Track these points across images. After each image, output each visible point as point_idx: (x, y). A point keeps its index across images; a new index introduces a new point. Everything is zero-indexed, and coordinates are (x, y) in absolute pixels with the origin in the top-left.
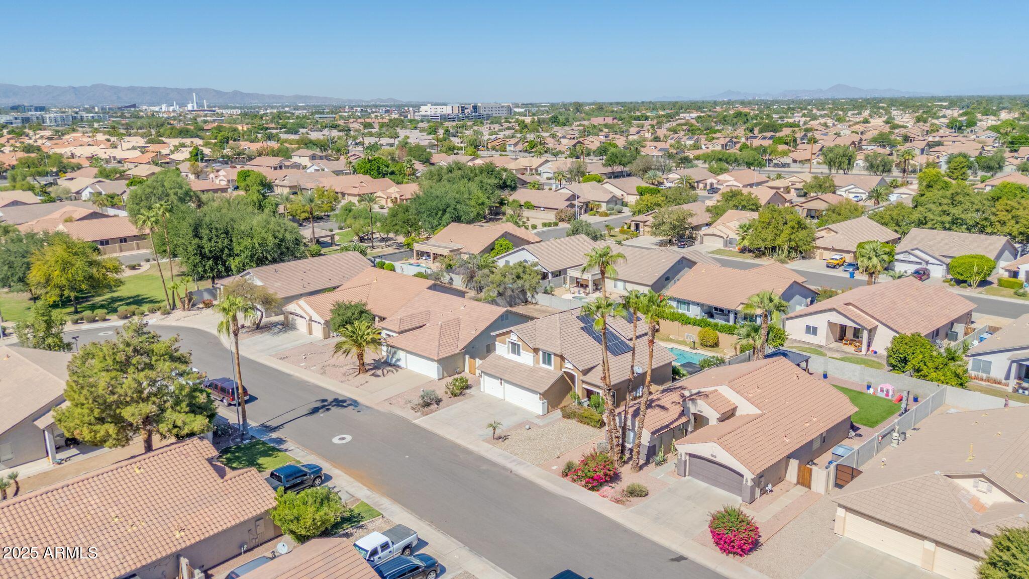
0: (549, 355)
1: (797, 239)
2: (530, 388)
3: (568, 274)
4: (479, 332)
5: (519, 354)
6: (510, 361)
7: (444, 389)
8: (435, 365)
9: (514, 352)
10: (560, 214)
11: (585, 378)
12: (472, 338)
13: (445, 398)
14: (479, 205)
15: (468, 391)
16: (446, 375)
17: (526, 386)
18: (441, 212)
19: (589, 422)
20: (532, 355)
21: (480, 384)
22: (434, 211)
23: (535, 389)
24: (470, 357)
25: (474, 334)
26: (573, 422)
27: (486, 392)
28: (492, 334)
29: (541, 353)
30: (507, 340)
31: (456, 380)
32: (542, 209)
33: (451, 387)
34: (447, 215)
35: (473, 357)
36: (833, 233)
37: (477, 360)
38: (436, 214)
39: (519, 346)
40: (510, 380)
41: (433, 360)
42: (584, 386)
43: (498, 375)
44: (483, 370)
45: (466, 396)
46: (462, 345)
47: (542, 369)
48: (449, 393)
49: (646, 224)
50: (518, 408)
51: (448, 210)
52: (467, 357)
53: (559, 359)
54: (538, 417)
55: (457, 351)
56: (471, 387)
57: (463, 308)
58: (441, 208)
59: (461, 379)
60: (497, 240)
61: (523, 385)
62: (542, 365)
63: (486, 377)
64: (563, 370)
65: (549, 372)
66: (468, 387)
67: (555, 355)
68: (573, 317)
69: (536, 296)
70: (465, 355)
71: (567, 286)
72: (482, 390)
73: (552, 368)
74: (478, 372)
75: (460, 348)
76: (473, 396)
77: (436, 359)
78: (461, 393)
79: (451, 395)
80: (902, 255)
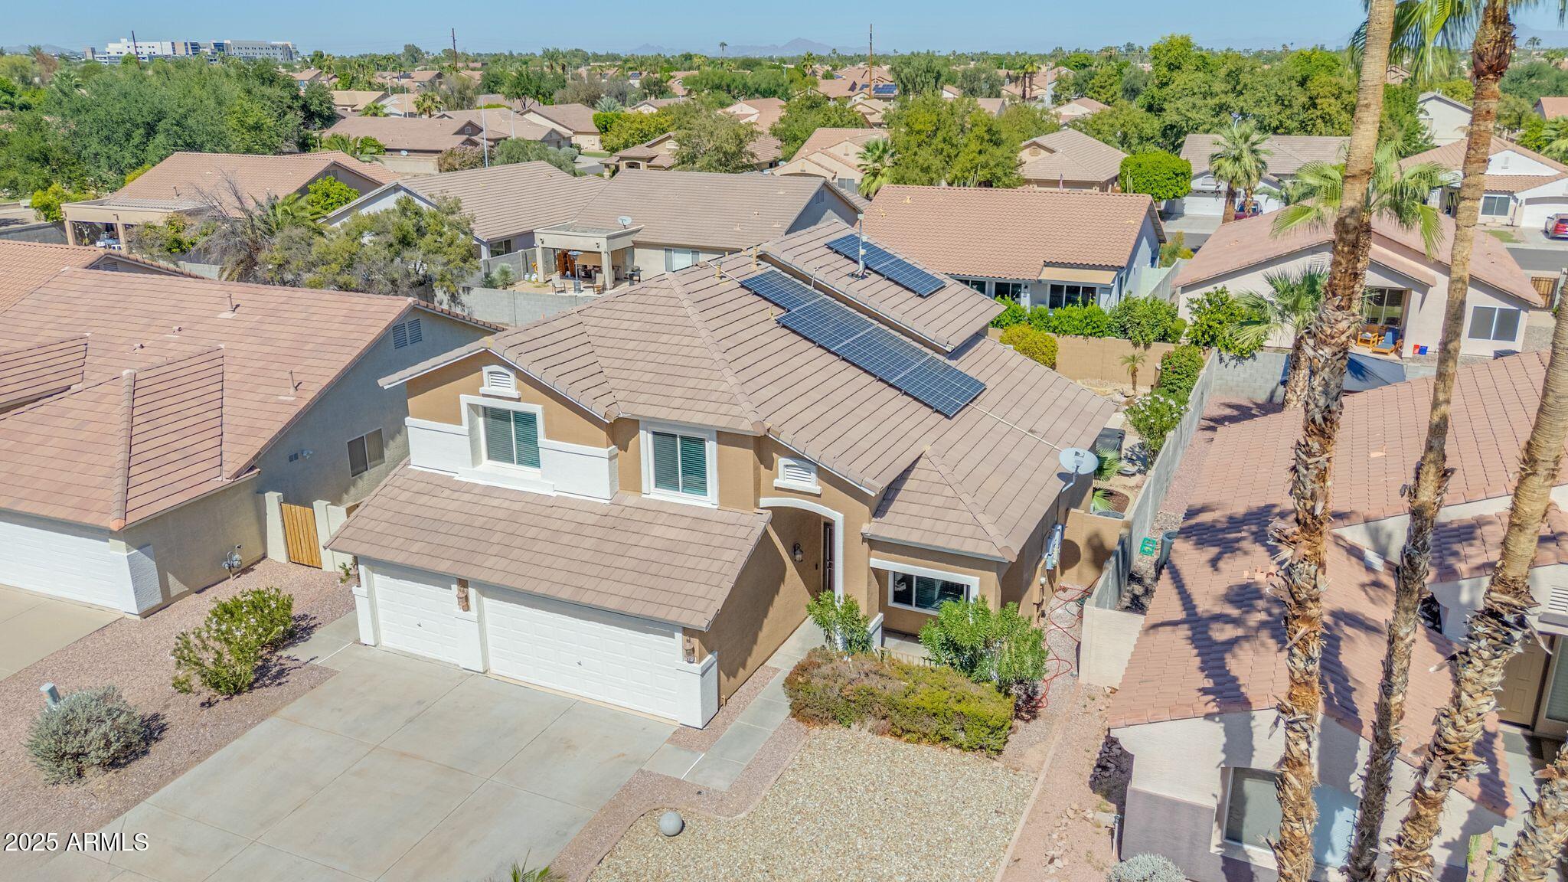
0: (694, 445)
1: (992, 163)
2: (634, 609)
3: (538, 242)
4: (310, 394)
5: (532, 459)
6: (489, 491)
7: (167, 667)
8: (118, 552)
9: (499, 450)
10: (450, 160)
11: (890, 527)
12: (285, 418)
13: (179, 713)
14: (251, 128)
15: (298, 652)
16: (176, 586)
17: (612, 603)
18: (142, 131)
19: (948, 731)
20: (605, 452)
21: (353, 607)
22: (122, 130)
23: (649, 611)
24: (287, 500)
25: (290, 403)
26: (861, 735)
27: (386, 642)
28: (386, 382)
29: (645, 441)
30: (465, 399)
31: (228, 611)
32: (404, 153)
33: (208, 658)
34: (160, 138)
35: (298, 496)
36: (1044, 153)
37: (319, 505)
38: (128, 136)
39: (526, 420)
40: (519, 584)
41: (101, 533)
42: (877, 562)
43: (443, 566)
44: (362, 550)
45: (292, 677)
46: (239, 454)
47: (659, 509)
48: (196, 681)
49: (653, 163)
50: (568, 708)
51: (161, 126)
52: (272, 499)
53: (748, 455)
54: (682, 738)
55: (223, 480)
56: (309, 630)
57: (229, 315)
58: (139, 120)
59: (259, 604)
60: (313, 181)
61: (587, 599)
62: (654, 493)
63: (381, 582)
64: (765, 502)
65: (699, 519)
66: (296, 633)
67: (726, 438)
68: (726, 285)
69: (464, 298)
70: (261, 492)
71: (539, 275)
72: (366, 637)
73: (708, 501)
74: (332, 562)
75: (231, 467)
76: (326, 673)
77: (115, 525)
78: (262, 671)
79: (207, 693)
80: (1201, 180)
